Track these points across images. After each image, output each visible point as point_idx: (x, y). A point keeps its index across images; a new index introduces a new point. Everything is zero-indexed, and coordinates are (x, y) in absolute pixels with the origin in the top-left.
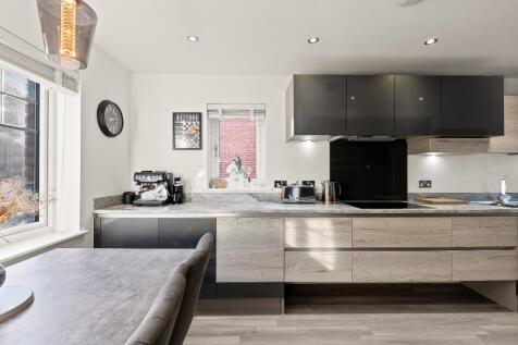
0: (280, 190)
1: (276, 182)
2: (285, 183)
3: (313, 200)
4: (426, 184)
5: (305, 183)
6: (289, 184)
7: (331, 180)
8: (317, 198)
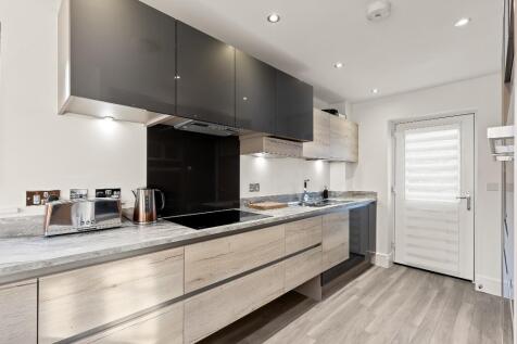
0: (41, 210)
1: (30, 195)
2: (55, 195)
3: (117, 222)
4: (254, 187)
5: (101, 193)
6: (65, 197)
7: (150, 186)
8: (125, 218)
